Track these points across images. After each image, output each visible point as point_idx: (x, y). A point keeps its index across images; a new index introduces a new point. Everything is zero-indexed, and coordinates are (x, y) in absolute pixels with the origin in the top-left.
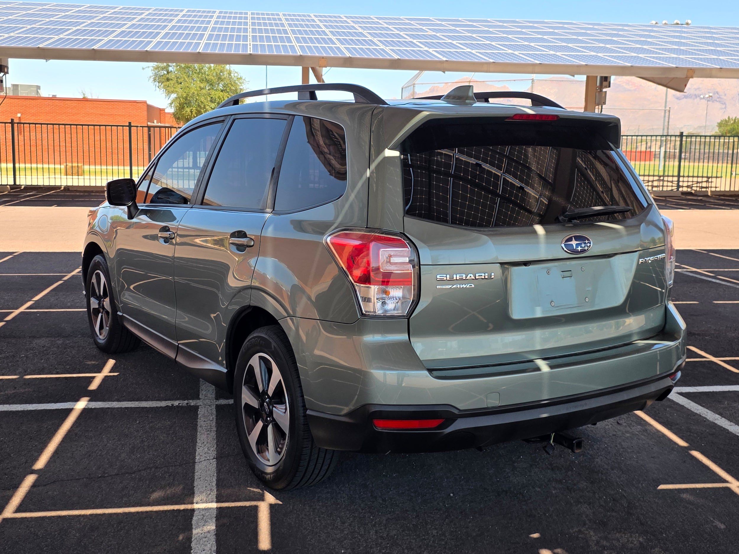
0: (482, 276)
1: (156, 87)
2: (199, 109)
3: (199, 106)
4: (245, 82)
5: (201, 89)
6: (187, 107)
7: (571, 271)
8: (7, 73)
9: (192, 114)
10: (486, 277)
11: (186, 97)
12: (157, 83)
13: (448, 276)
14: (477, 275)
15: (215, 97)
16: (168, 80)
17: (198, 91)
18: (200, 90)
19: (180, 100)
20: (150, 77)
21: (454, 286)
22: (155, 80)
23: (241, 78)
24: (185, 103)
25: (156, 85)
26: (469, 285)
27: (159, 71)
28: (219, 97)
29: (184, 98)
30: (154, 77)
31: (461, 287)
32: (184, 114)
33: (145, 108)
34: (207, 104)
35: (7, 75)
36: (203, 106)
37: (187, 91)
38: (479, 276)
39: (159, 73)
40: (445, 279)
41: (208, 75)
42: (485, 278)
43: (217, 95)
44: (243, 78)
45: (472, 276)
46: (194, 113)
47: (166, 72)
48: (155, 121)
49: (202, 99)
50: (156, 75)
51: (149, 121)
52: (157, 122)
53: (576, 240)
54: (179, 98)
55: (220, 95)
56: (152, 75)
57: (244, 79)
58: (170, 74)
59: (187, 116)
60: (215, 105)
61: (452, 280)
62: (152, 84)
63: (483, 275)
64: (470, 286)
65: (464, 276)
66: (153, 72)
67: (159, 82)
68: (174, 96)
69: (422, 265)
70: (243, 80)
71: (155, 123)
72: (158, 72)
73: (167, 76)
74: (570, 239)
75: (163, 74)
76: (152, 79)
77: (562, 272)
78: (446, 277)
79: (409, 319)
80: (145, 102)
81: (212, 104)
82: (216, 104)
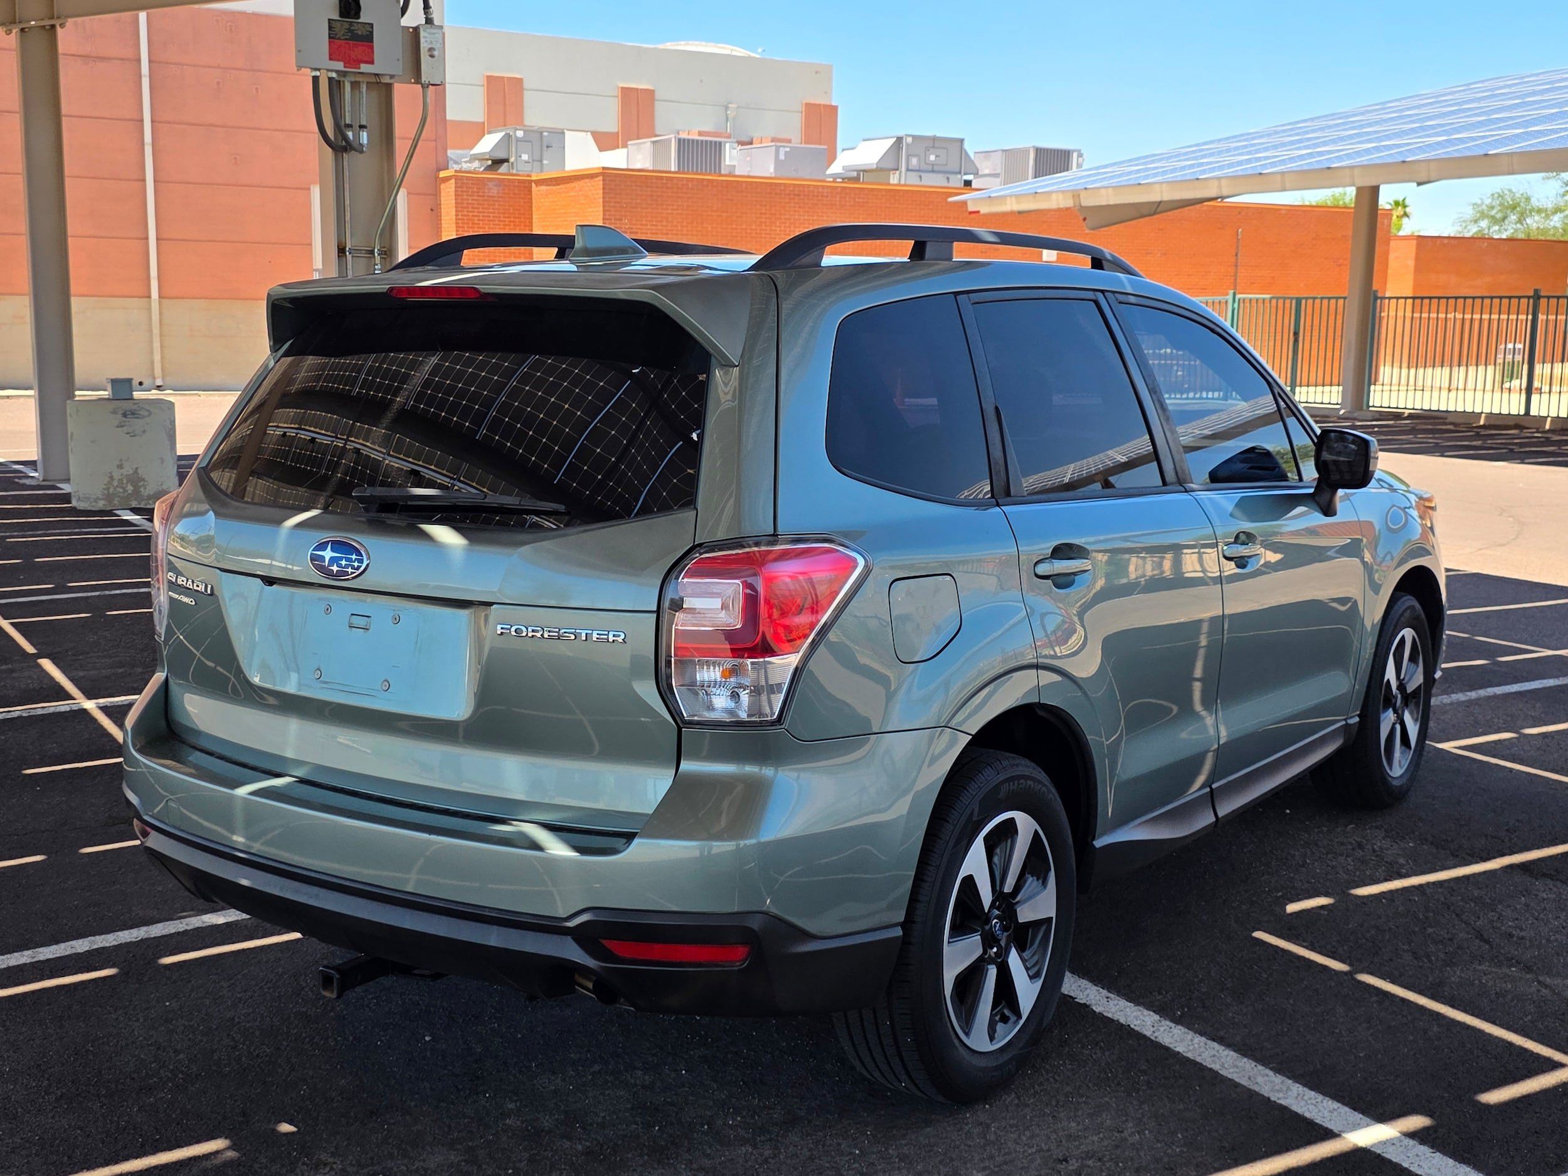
53: (334, 550)
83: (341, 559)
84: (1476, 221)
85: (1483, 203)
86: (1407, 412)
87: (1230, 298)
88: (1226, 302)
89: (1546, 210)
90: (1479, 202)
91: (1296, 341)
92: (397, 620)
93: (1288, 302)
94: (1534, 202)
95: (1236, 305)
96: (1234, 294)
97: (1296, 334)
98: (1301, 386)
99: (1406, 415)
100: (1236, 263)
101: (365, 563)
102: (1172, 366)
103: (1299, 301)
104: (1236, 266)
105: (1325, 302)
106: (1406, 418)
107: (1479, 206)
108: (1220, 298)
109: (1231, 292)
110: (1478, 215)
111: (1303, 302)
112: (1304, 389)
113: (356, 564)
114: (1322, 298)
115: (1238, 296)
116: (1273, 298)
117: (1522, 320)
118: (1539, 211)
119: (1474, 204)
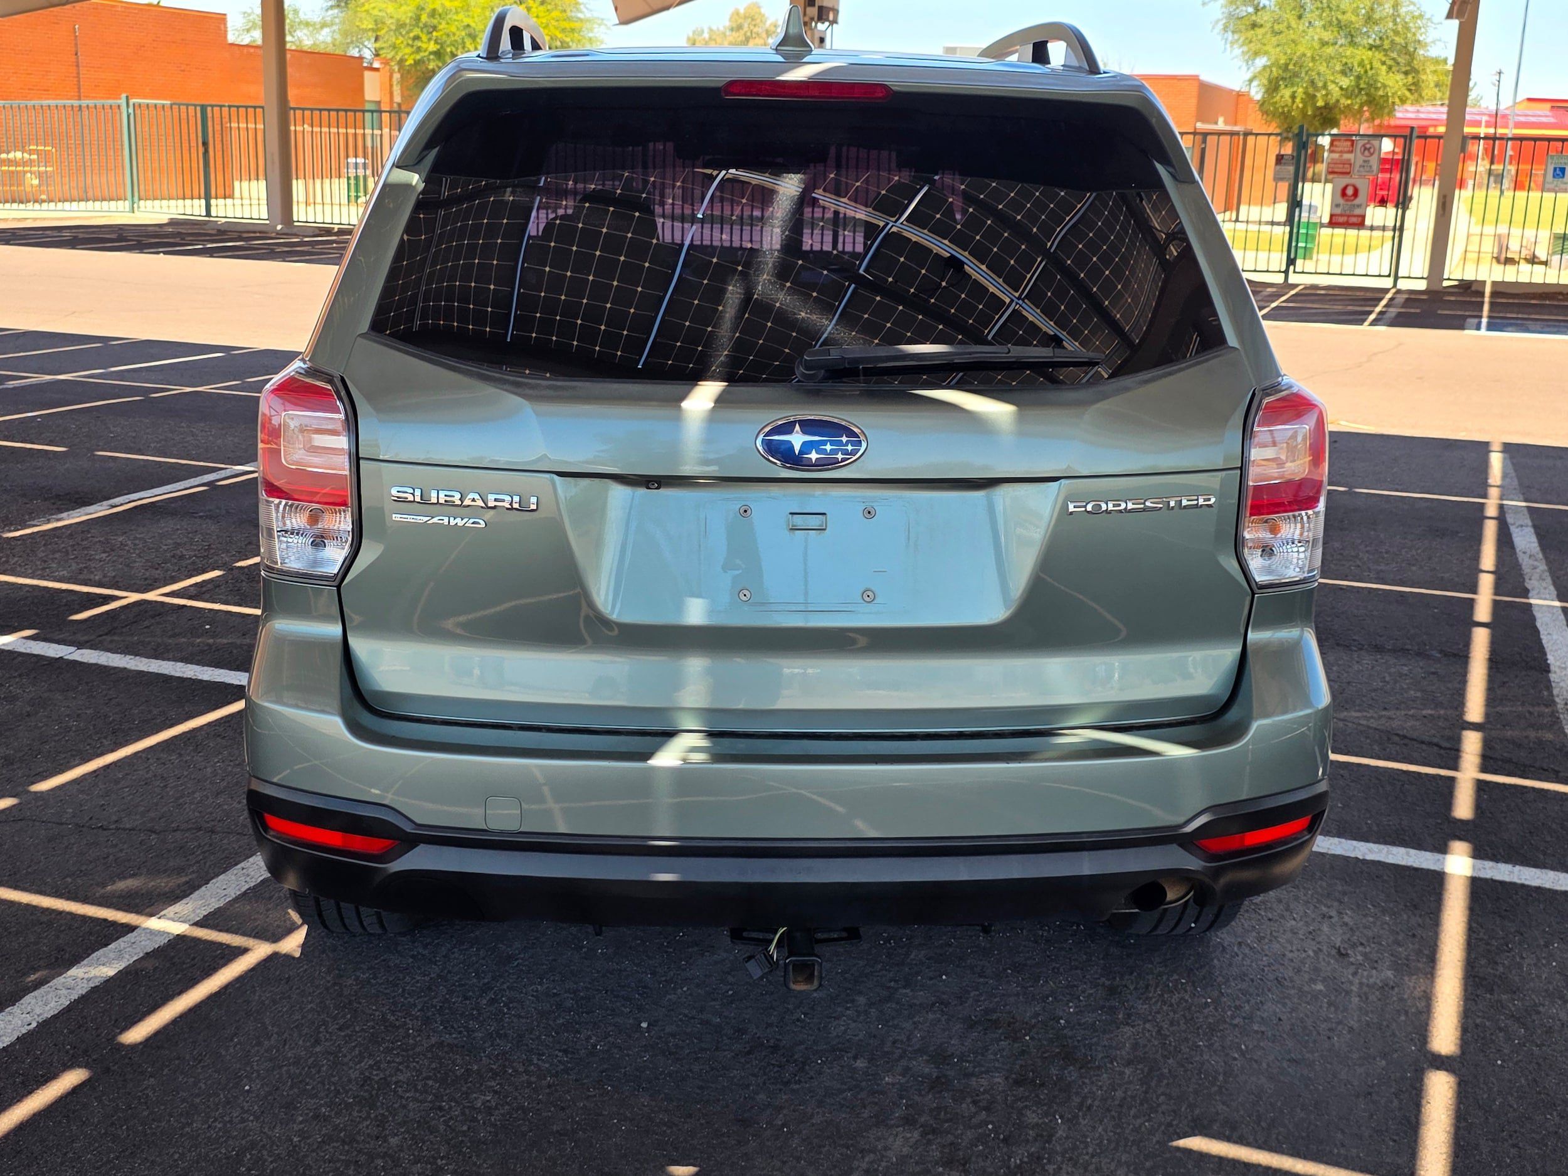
0: (503, 501)
1: (1226, 43)
2: (1311, 90)
3: (1312, 82)
4: (1429, 24)
5: (1324, 44)
6: (1286, 86)
7: (824, 514)
8: (835, 21)
9: (1293, 102)
10: (516, 506)
11: (1287, 65)
12: (1230, 33)
13: (418, 493)
14: (491, 497)
15: (1352, 63)
16: (1254, 26)
17: (1315, 50)
18: (1320, 48)
19: (1271, 71)
20: (1217, 22)
21: (435, 520)
22: (1225, 29)
23: (1421, 16)
24: (1283, 79)
25: (1226, 39)
26: (472, 521)
27: (1237, 8)
28: (1361, 64)
29: (1280, 67)
30: (1224, 21)
31: (453, 522)
32: (1276, 103)
33: (1194, 90)
34: (1332, 78)
35: (835, 25)
36: (1320, 84)
37: (1289, 51)
38: (496, 500)
39: (1238, 11)
40: (411, 498)
41: (1344, 13)
42: (512, 509)
43: (1358, 58)
44: (1428, 16)
45: (477, 497)
46: (1298, 100)
47: (1251, 10)
48: (1221, 120)
49: (1323, 68)
50: (1230, 16)
51: (1200, 118)
52: (1226, 123)
53: (804, 432)
54: (1270, 67)
55: (1364, 57)
56: (1220, 16)
57: (1428, 19)
58: (1259, 13)
59: (1283, 107)
60: (1351, 81)
61: (425, 501)
62: (1219, 37)
63: (508, 498)
64: (473, 523)
65: (458, 496)
66: (1224, 10)
67: (1233, 32)
68: (1261, 62)
69: (363, 458)
70: (1424, 21)
71: (1221, 125)
72: (1235, 10)
73: (1254, 18)
74: (787, 428)
75: (1245, 14)
76: (1220, 26)
77: (791, 514)
78: (413, 494)
79: (339, 587)
80: (1195, 78)
81: (1343, 78)
82: (1352, 78)
83: (824, 443)
84: (248, 31)
85: (253, 12)
86: (336, 227)
87: (123, 102)
88: (119, 106)
89: (315, 24)
90: (249, 11)
91: (206, 152)
92: (869, 513)
93: (191, 108)
94: (302, 16)
95: (131, 110)
96: (127, 98)
97: (205, 144)
98: (216, 198)
99: (336, 230)
100: (78, 62)
101: (864, 445)
102: (25, 172)
103: (204, 108)
104: (78, 66)
105: (233, 110)
106: (336, 234)
107: (249, 15)
108: (110, 102)
109: (124, 96)
110: (251, 24)
111: (209, 109)
112: (221, 201)
113: (850, 448)
114: (230, 107)
115: (132, 102)
116: (174, 104)
117: (325, 133)
118: (307, 24)
119: (245, 13)
